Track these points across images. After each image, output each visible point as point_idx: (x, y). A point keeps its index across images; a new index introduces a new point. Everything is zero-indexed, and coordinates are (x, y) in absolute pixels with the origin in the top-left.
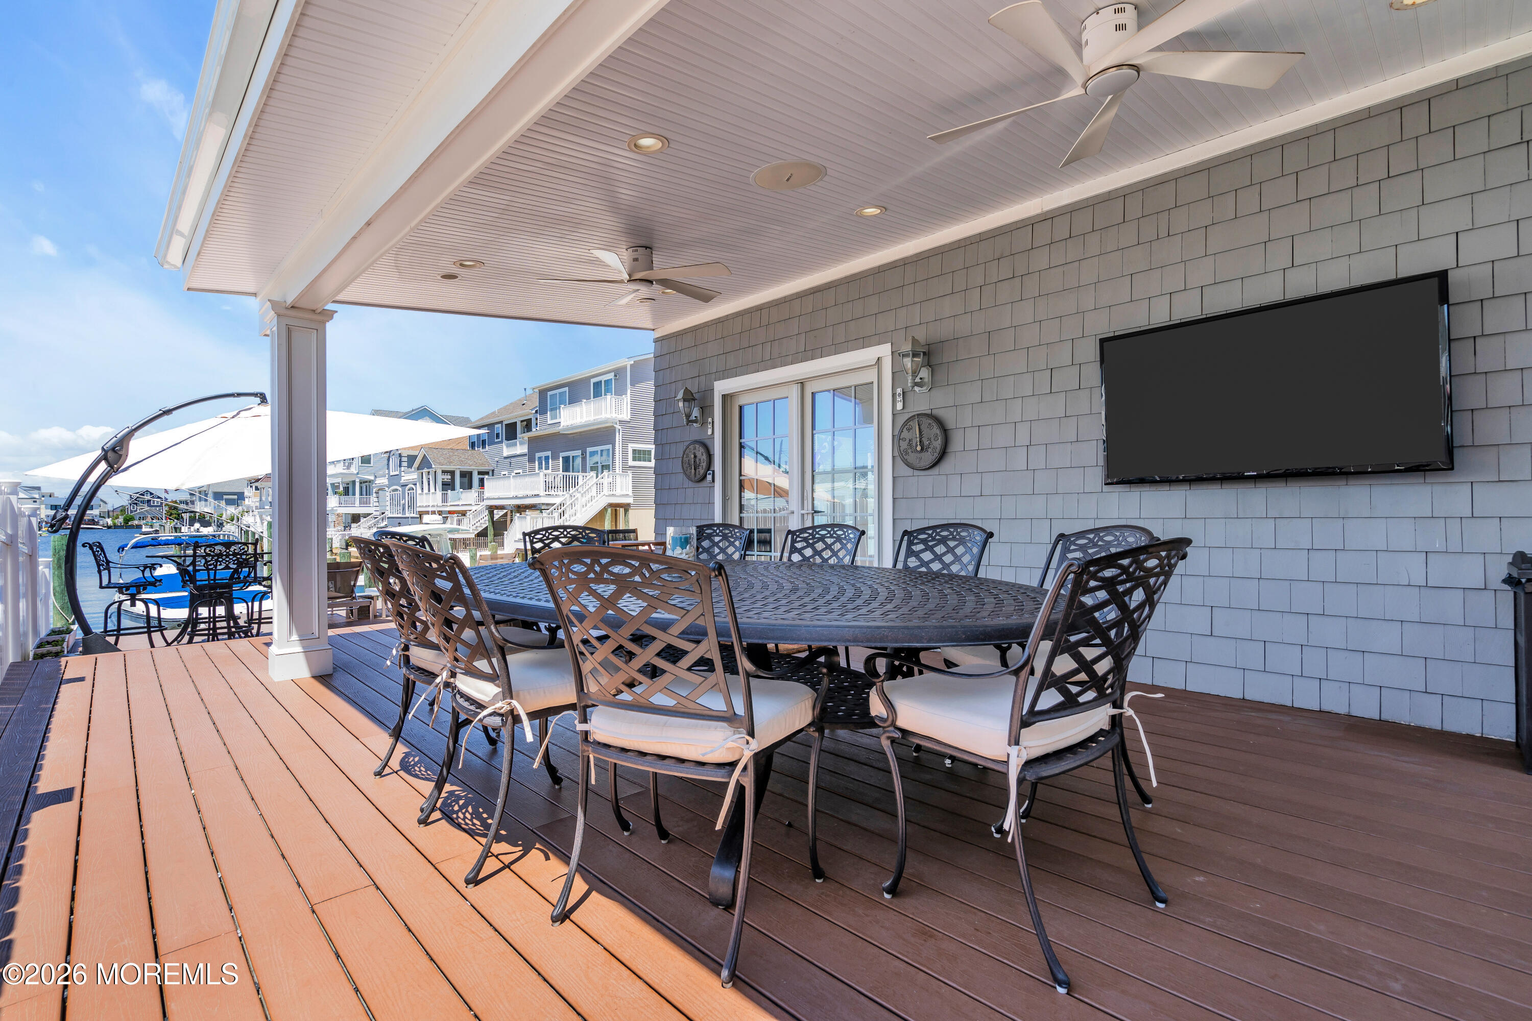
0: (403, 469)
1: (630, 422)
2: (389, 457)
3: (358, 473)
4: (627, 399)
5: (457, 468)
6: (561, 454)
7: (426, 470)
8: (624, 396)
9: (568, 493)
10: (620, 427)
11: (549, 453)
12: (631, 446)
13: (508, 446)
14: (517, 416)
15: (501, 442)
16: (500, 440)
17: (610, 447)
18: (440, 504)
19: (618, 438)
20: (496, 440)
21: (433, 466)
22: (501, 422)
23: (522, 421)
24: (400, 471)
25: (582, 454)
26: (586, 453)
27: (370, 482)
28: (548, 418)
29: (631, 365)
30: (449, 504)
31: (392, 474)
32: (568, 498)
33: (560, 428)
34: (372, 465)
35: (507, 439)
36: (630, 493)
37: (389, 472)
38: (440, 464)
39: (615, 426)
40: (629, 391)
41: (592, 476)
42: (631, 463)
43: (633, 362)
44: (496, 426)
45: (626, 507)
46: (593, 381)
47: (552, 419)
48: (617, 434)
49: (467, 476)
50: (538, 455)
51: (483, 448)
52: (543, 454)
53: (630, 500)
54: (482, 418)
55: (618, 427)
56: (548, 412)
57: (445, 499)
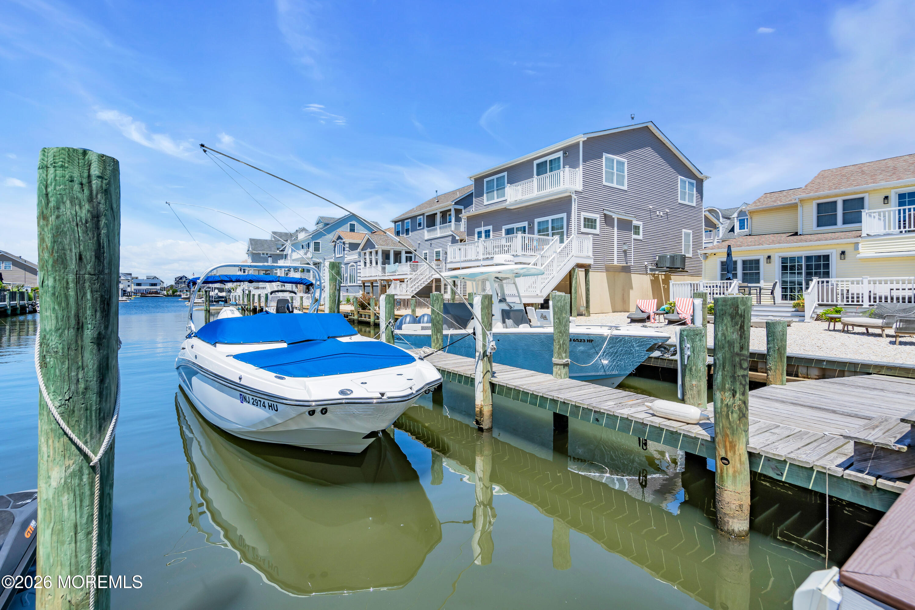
0: (346, 252)
1: (582, 193)
2: (335, 245)
3: (312, 258)
4: (580, 171)
5: (392, 248)
6: (503, 227)
7: (369, 250)
8: (577, 169)
9: (540, 254)
10: (576, 197)
11: (490, 228)
12: (584, 214)
13: (428, 231)
14: (437, 209)
15: (423, 228)
16: (422, 227)
17: (564, 215)
18: (380, 274)
19: (574, 207)
20: (418, 228)
21: (376, 247)
22: (423, 214)
23: (441, 212)
24: (344, 254)
25: (529, 225)
26: (533, 223)
27: (319, 264)
28: (485, 200)
29: (583, 142)
30: (386, 275)
31: (337, 256)
32: (540, 259)
33: (506, 204)
34: (320, 252)
35: (428, 227)
36: (591, 254)
37: (335, 255)
38: (381, 245)
39: (572, 195)
40: (581, 167)
42: (583, 230)
43: (586, 139)
44: (418, 218)
45: (587, 268)
46: (536, 162)
47: (488, 200)
48: (573, 203)
49: (397, 254)
50: (477, 230)
51: (406, 235)
52: (483, 229)
53: (591, 262)
54: (405, 214)
55: (574, 196)
56: (485, 195)
57: (383, 269)
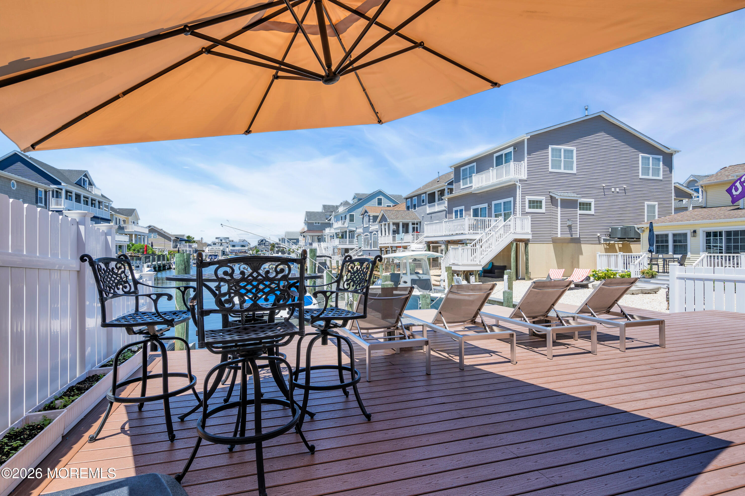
0: (370, 223)
1: (527, 180)
2: (363, 217)
3: (348, 227)
4: (525, 164)
5: (401, 221)
6: (471, 207)
7: (384, 223)
8: (522, 162)
9: (484, 232)
10: (520, 185)
11: (463, 207)
12: (528, 198)
13: (429, 207)
14: (435, 188)
15: (426, 204)
16: (425, 203)
17: (512, 199)
18: (392, 242)
19: (519, 193)
20: (422, 204)
21: (388, 220)
22: (425, 193)
23: (438, 191)
24: (369, 225)
25: (489, 206)
26: (491, 205)
27: (353, 231)
28: (461, 185)
29: (528, 139)
30: (396, 242)
31: (365, 226)
32: (485, 236)
33: (472, 189)
34: (354, 222)
35: (429, 203)
36: (529, 231)
37: (363, 225)
38: (392, 219)
39: (516, 183)
40: (526, 159)
41: (501, 220)
42: (528, 210)
43: (529, 137)
44: (422, 195)
45: (526, 242)
46: (495, 155)
47: (463, 185)
48: (518, 189)
49: (406, 226)
50: (455, 209)
51: (414, 209)
52: (458, 208)
53: (530, 237)
54: (413, 192)
55: (518, 184)
56: (461, 181)
57: (394, 238)
